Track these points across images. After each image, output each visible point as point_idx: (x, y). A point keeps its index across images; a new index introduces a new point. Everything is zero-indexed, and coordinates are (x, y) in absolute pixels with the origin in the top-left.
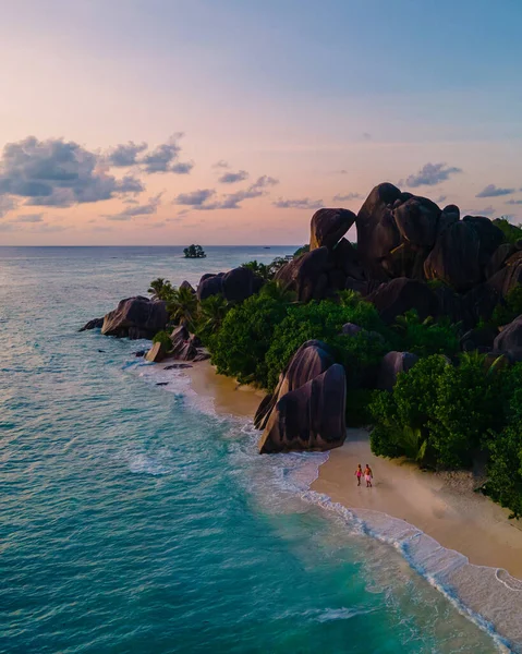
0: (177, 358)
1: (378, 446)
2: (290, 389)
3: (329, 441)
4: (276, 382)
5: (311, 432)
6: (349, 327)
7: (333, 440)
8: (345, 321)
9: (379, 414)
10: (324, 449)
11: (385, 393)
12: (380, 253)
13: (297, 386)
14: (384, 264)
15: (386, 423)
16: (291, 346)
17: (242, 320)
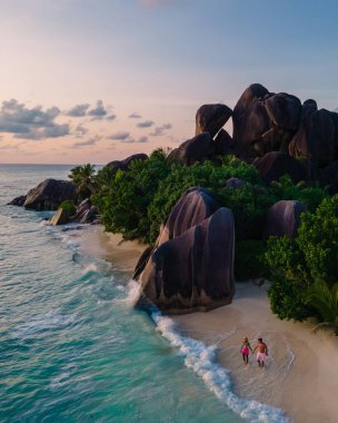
0: (78, 222)
1: (281, 306)
2: (171, 237)
3: (214, 298)
4: (157, 234)
5: (194, 288)
6: (233, 181)
7: (221, 296)
8: (229, 176)
9: (279, 265)
10: (209, 308)
11: (285, 239)
12: (253, 136)
13: (179, 234)
14: (256, 147)
15: (289, 275)
16: (174, 196)
17: (130, 179)
